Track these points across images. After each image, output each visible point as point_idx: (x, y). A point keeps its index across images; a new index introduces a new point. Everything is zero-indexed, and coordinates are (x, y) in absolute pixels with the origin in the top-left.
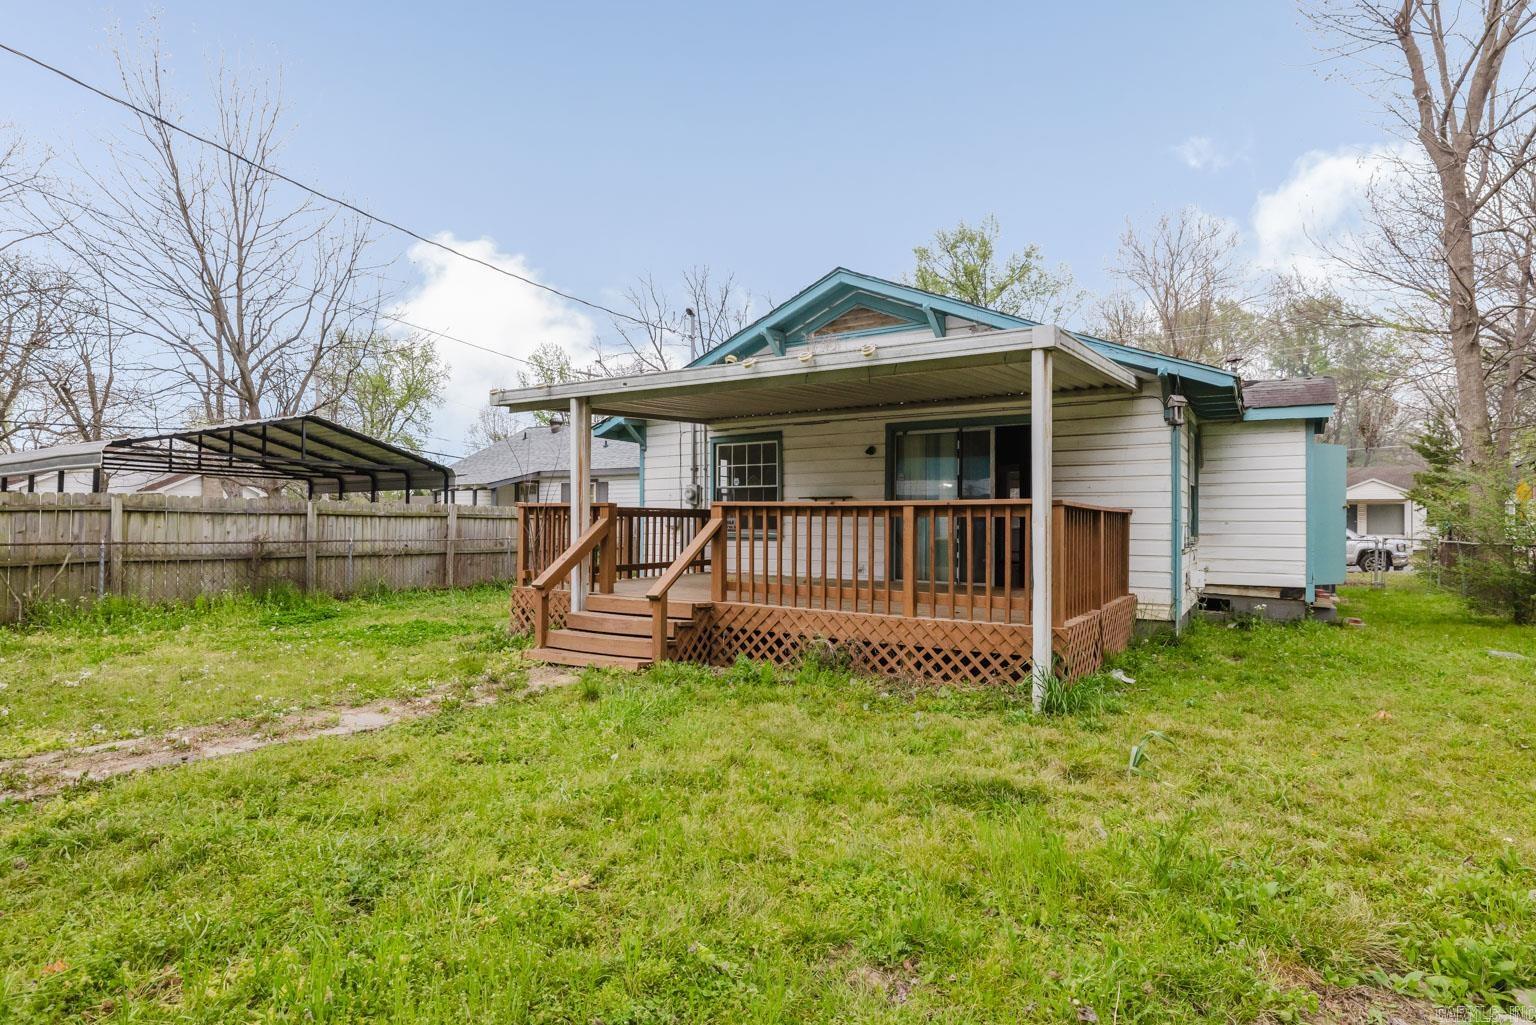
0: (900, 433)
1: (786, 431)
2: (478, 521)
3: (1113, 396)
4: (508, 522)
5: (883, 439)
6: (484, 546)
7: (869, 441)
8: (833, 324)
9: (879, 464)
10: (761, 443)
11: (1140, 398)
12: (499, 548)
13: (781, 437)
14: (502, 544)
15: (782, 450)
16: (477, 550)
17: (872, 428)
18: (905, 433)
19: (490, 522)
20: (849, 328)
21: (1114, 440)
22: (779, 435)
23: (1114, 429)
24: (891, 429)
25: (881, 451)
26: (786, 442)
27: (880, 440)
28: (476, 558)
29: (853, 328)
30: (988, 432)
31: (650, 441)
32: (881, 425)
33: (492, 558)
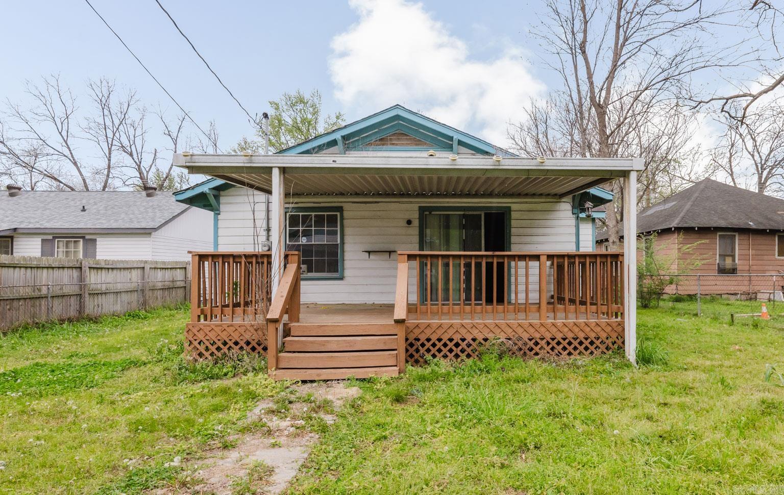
0: (427, 213)
1: (346, 207)
2: (17, 269)
3: (548, 200)
4: (45, 271)
5: (417, 215)
6: (23, 292)
7: (407, 217)
8: (381, 140)
9: (414, 231)
10: (326, 214)
11: (560, 202)
12: (37, 294)
13: (343, 210)
14: (39, 290)
15: (342, 218)
16: (16, 295)
17: (411, 208)
18: (430, 213)
19: (29, 270)
20: (393, 144)
21: (549, 223)
22: (340, 209)
23: (548, 217)
24: (422, 210)
25: (416, 223)
26: (346, 214)
27: (415, 216)
28: (15, 303)
29: (397, 145)
30: (481, 215)
31: (222, 207)
32: (416, 207)
33: (29, 303)
